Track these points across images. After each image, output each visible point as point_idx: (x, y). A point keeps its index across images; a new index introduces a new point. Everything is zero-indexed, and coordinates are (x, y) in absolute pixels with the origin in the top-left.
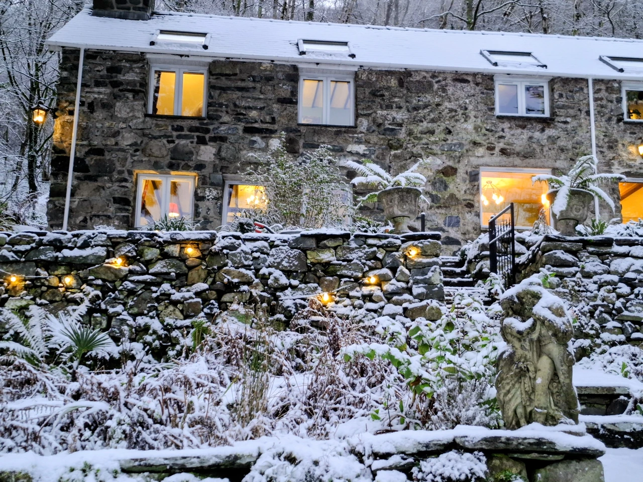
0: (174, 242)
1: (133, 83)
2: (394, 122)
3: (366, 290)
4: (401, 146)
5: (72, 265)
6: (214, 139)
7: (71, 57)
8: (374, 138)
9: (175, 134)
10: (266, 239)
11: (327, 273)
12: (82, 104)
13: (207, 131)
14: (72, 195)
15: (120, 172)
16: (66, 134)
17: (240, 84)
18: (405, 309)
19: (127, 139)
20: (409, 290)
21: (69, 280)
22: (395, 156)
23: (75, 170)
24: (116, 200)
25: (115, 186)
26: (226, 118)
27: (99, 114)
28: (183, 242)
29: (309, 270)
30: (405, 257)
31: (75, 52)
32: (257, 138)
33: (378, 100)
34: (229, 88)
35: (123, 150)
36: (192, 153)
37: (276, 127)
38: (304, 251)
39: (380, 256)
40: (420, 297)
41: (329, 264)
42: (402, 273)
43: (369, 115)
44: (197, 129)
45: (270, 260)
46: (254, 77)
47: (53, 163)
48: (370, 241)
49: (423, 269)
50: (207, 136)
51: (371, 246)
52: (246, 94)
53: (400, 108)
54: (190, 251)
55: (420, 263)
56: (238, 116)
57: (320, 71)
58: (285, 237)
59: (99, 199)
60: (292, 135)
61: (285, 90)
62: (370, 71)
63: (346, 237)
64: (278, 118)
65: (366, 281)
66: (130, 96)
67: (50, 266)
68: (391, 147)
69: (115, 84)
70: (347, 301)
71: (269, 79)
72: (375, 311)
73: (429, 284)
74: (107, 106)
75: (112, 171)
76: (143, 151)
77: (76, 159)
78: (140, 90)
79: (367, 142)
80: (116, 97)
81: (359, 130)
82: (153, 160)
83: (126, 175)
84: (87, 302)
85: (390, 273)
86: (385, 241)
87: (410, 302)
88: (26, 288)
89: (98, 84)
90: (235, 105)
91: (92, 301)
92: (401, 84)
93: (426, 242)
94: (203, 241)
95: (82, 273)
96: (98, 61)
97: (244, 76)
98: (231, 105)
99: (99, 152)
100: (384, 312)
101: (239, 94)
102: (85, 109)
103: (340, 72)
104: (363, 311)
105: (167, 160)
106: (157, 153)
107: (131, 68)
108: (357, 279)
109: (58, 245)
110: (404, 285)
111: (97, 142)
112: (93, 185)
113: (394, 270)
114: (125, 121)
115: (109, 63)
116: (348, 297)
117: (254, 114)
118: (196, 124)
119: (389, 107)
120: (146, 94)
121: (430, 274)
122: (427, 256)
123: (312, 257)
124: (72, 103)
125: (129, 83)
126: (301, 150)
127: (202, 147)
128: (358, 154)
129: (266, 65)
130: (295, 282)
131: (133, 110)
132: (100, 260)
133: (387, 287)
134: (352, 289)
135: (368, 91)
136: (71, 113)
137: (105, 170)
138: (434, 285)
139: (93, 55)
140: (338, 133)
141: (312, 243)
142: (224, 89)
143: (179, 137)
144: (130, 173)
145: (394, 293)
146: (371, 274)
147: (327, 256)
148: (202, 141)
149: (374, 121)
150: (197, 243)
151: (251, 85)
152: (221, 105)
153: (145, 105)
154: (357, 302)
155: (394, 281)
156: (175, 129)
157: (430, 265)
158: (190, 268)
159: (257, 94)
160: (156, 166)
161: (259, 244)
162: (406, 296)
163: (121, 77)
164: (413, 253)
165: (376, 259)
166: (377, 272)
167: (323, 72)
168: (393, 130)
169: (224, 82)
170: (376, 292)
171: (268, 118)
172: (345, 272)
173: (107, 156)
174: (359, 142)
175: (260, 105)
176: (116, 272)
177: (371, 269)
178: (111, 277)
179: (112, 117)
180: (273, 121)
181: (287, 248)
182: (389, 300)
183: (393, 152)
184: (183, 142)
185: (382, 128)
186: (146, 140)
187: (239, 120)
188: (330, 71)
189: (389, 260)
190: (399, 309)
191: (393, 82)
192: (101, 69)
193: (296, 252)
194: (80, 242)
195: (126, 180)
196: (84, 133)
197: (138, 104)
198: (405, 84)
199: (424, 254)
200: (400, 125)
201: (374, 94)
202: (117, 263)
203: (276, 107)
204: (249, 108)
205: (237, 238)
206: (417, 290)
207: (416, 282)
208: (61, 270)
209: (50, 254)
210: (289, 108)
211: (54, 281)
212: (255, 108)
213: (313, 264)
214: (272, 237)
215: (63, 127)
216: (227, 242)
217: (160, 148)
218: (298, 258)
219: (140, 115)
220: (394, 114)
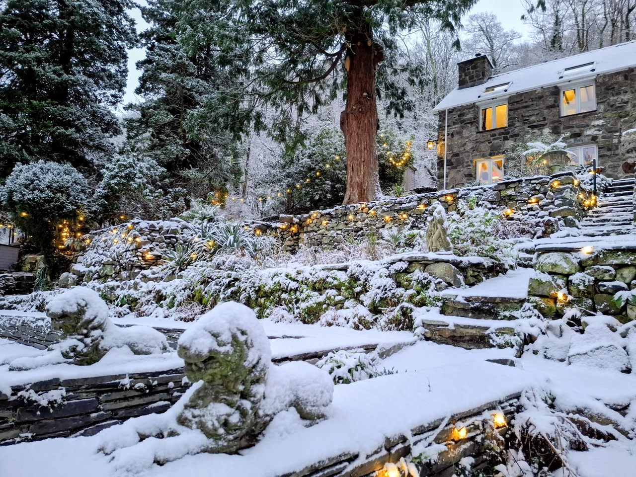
0: (442, 195)
1: (470, 119)
2: (623, 102)
3: (529, 206)
4: (628, 115)
5: (405, 210)
6: (512, 136)
7: (442, 115)
8: (609, 114)
9: (492, 138)
10: (482, 189)
11: (510, 200)
12: (448, 134)
13: (508, 133)
14: (447, 177)
15: (467, 162)
16: (442, 150)
17: (525, 104)
18: (550, 213)
19: (469, 146)
20: (553, 203)
21: (405, 216)
22: (624, 122)
23: (447, 165)
24: (466, 176)
25: (465, 169)
26: (518, 124)
27: (456, 138)
28: (446, 195)
29: (502, 200)
30: (552, 187)
31: (444, 112)
32: (536, 130)
33: (610, 91)
34: (519, 108)
35: (468, 152)
36: (501, 146)
37: (546, 122)
38: (500, 191)
39: (537, 188)
40: (559, 206)
41: (511, 195)
42: (549, 195)
43: (604, 102)
44: (502, 134)
45: (483, 197)
46: (532, 99)
47: (438, 164)
48: (532, 182)
49: (561, 191)
50: (508, 136)
51: (533, 184)
52: (528, 109)
53: (626, 92)
54: (449, 198)
55: (559, 189)
56: (524, 121)
57: (573, 84)
58: (491, 186)
59: (458, 177)
60: (556, 124)
61: (550, 101)
62: (605, 76)
63: (520, 181)
64: (547, 117)
65: (530, 201)
66: (469, 125)
67: (398, 211)
68: (621, 117)
69: (462, 122)
70: (520, 212)
71: (541, 98)
72: (534, 215)
73: (564, 199)
74: (459, 133)
75: (463, 163)
76: (477, 150)
77: (447, 160)
78: (474, 121)
79: (604, 118)
80: (463, 128)
81: (598, 112)
82: (482, 153)
83: (470, 163)
84: (411, 224)
85: (542, 196)
86: (540, 181)
87: (553, 209)
88: (391, 220)
89: (455, 124)
90: (522, 116)
91: (413, 223)
92: (626, 78)
93: (563, 178)
94: (454, 193)
95: (409, 213)
96: (454, 113)
97: (526, 100)
98: (521, 117)
99: (457, 155)
100: (539, 215)
101: (524, 110)
102: (450, 137)
103: (585, 82)
104: (527, 216)
105: (489, 152)
106: (483, 150)
107: (469, 112)
108: (525, 201)
109: (401, 203)
110: (550, 201)
111: (455, 151)
112: (455, 170)
113: (545, 194)
114: (468, 138)
115: (459, 113)
116: (521, 210)
117: (533, 118)
118: (502, 131)
119: (618, 94)
120: (478, 122)
121: (564, 194)
122: (564, 185)
123: (503, 193)
124: (444, 135)
125: (469, 119)
126: (562, 131)
127: (506, 142)
128: (598, 125)
129: (539, 90)
130: (494, 206)
131: (471, 132)
132: (415, 207)
133: (541, 203)
134: (522, 206)
135: (603, 88)
136: (444, 140)
137: (460, 163)
138: (567, 199)
139: (451, 111)
140: (584, 117)
141: (503, 187)
142: (516, 110)
143: (493, 139)
144: (472, 162)
145: (544, 206)
146: (532, 198)
147: (510, 192)
148: (506, 139)
149: (608, 104)
150: (451, 194)
151: (531, 103)
152: (515, 118)
153: (477, 128)
154: (524, 212)
155: (545, 199)
156: (491, 136)
157: (564, 189)
158: (449, 205)
159: (533, 108)
160: (484, 156)
161: (478, 191)
162: (551, 206)
163: (465, 118)
164: (556, 184)
165: (535, 190)
166: (535, 196)
167: (574, 84)
168: (621, 107)
169: (516, 106)
170: (535, 206)
171: (541, 119)
172: (519, 198)
173: (461, 156)
174: (599, 119)
175: (536, 112)
176: (420, 211)
177: (533, 195)
178: (419, 213)
179: (462, 137)
180: (545, 119)
181: (491, 191)
182: (542, 209)
183: (622, 120)
184: (496, 141)
185: (614, 107)
186: (478, 144)
187: (525, 123)
188: (579, 83)
189: (542, 190)
190: (547, 213)
191: (621, 78)
192: (455, 116)
193: (496, 192)
194: (408, 200)
195: (469, 166)
196: (450, 148)
197: (473, 129)
198: (629, 78)
199: (562, 184)
200: (627, 102)
201: (607, 89)
202: (422, 207)
203: (546, 111)
204: (531, 116)
205: (469, 190)
206: (556, 203)
207: (557, 199)
208: (402, 212)
209: (398, 207)
210: (554, 110)
211: (400, 217)
212: (534, 115)
213: (504, 197)
214: (484, 187)
215: (441, 147)
216: (464, 192)
217: (485, 147)
218: (496, 195)
219: (474, 133)
220: (622, 97)
